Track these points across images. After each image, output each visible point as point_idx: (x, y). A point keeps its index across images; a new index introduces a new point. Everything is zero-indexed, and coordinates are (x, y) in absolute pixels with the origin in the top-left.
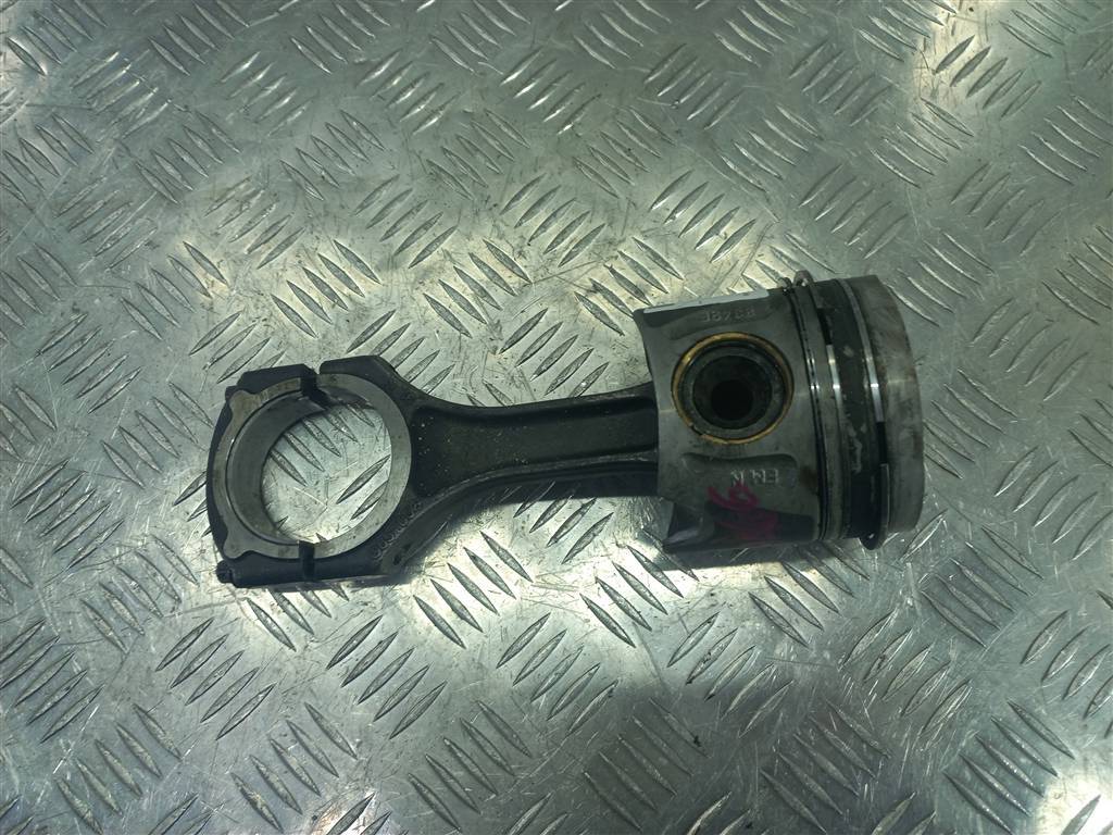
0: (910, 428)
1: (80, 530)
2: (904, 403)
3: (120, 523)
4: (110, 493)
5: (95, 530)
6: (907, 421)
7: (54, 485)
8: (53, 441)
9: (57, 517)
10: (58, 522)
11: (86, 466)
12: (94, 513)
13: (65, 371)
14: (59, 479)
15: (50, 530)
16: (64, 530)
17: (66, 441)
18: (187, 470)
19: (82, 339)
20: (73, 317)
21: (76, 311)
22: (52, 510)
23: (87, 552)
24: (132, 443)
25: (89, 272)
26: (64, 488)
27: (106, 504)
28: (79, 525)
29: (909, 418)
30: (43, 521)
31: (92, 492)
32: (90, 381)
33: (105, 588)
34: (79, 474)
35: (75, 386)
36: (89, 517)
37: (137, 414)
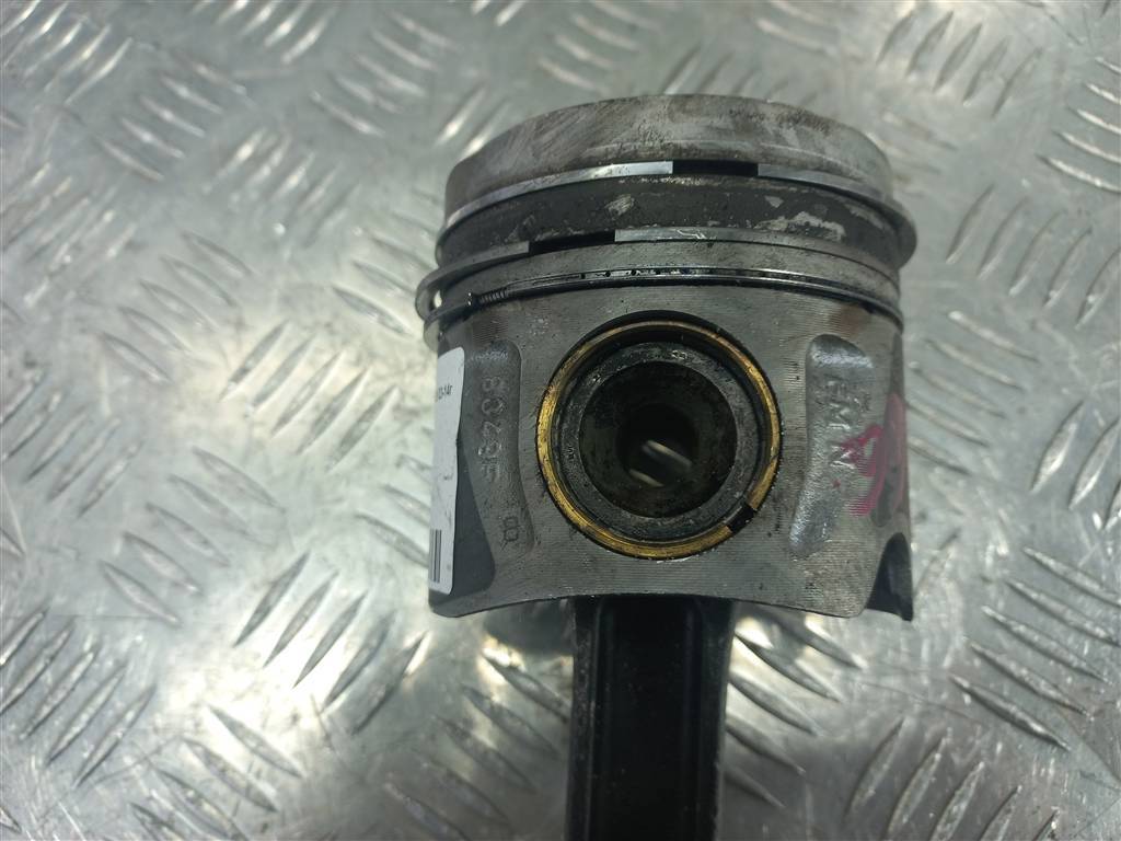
0: (780, 125)
1: (85, 717)
2: (735, 123)
3: (151, 692)
4: (124, 646)
5: (110, 713)
6: (770, 126)
7: (31, 648)
8: (21, 575)
9: (44, 702)
10: (46, 710)
11: (80, 608)
12: (103, 684)
13: (24, 462)
14: (38, 637)
15: (36, 726)
16: (57, 722)
17: (41, 571)
18: (245, 585)
19: (45, 407)
20: (28, 375)
21: (30, 364)
22: (36, 690)
23: (100, 754)
24: (149, 557)
25: (43, 303)
26: (48, 652)
27: (121, 666)
28: (82, 709)
29: (765, 122)
30: (21, 711)
31: (96, 649)
32: (66, 468)
33: (143, 810)
34: (70, 624)
35: (44, 481)
36: (96, 692)
37: (150, 508)
